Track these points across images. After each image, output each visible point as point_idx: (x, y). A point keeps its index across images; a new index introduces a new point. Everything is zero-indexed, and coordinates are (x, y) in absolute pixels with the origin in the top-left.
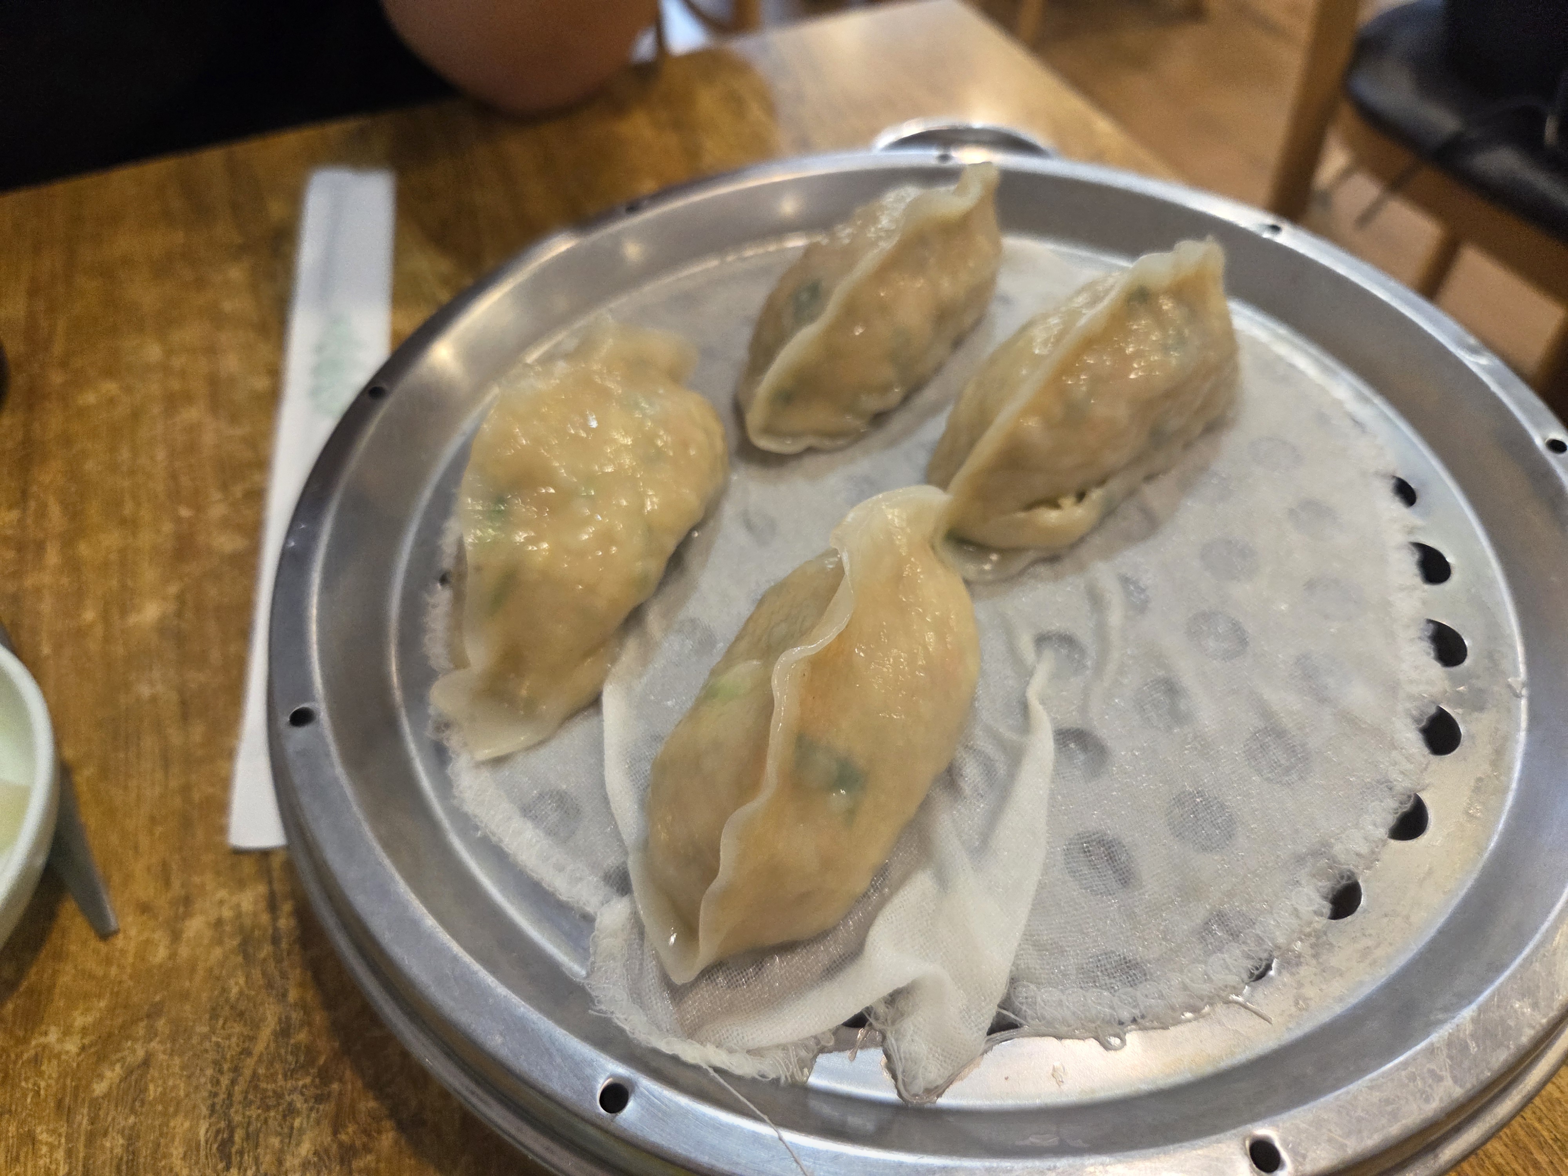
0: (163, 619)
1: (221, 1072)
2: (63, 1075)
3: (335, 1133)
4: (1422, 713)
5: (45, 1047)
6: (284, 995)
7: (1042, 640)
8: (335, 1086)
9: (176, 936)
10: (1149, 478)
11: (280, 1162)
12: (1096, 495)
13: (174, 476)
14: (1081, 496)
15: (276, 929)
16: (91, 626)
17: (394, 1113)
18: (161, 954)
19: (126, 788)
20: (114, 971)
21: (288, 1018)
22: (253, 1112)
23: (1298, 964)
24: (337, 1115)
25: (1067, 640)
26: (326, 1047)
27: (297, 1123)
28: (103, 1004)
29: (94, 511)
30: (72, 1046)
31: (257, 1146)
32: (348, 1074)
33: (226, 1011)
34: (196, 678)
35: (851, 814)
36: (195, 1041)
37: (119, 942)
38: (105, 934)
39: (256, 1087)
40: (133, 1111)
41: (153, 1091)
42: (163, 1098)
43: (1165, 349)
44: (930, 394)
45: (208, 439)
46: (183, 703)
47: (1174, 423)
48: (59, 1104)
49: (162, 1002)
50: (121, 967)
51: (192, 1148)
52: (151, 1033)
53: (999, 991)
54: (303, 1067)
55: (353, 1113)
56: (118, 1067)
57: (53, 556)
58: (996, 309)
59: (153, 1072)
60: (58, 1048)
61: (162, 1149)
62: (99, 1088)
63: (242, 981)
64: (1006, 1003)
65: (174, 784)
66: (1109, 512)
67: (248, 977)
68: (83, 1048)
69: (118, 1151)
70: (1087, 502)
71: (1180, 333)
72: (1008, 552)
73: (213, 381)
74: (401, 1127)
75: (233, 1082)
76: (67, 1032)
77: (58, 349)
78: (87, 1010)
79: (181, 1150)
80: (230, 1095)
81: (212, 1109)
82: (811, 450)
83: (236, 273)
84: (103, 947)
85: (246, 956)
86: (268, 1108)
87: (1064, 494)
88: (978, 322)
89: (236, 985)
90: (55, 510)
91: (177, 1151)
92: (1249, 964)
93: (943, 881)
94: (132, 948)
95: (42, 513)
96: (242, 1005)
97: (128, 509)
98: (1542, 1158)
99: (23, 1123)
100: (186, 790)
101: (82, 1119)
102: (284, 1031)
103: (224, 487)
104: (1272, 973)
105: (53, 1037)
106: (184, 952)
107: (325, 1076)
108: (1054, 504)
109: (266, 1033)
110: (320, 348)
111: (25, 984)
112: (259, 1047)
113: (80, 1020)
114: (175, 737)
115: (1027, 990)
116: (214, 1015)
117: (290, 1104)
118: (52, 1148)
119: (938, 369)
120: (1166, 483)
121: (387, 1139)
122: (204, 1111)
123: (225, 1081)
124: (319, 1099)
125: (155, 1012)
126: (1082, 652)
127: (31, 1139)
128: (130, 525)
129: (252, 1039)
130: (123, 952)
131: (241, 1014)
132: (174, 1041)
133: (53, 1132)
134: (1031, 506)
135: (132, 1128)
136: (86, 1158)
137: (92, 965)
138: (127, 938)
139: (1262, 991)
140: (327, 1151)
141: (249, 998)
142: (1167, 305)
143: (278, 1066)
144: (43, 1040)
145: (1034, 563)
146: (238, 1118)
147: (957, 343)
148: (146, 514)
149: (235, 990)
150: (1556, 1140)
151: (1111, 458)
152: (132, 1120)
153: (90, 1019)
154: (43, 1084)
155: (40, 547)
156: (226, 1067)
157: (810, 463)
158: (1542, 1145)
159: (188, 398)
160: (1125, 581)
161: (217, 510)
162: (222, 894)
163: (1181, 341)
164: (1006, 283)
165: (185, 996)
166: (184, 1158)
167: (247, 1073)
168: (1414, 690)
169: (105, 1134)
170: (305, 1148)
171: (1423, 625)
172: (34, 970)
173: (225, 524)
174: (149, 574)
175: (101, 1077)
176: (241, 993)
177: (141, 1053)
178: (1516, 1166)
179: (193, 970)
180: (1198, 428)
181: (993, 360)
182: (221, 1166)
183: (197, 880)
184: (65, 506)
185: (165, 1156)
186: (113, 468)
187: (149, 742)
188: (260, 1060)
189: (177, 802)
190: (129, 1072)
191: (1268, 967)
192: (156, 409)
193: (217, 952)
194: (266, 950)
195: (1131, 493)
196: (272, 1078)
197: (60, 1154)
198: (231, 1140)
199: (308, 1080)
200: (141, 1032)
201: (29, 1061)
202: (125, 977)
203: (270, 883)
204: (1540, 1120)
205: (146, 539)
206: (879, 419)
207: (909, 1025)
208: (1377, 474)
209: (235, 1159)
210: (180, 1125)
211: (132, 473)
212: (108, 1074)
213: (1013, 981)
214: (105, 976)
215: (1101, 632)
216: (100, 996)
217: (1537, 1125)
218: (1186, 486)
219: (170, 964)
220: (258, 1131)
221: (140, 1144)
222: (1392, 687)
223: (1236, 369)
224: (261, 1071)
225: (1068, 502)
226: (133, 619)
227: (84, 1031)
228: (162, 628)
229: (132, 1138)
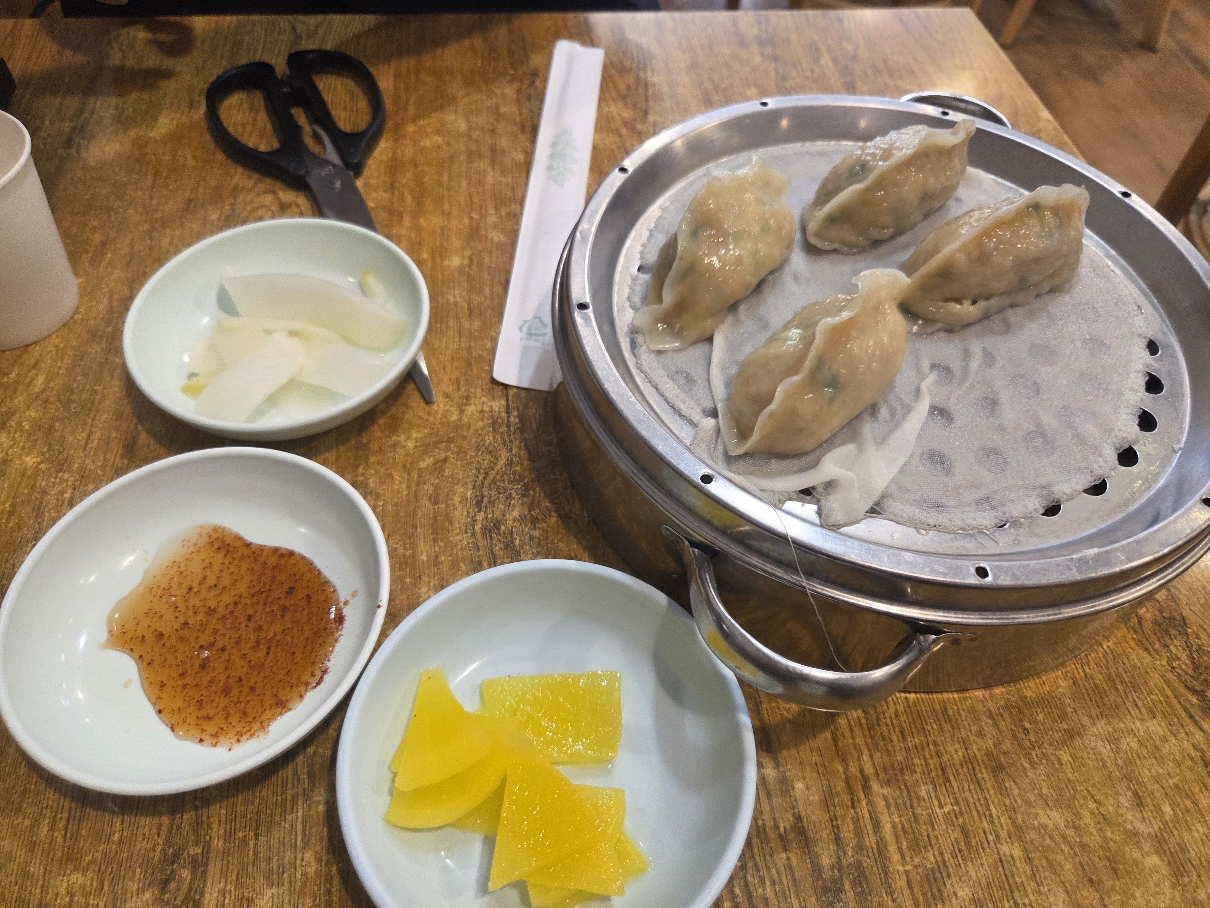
0: (462, 266)
1: (479, 473)
2: (407, 455)
3: (530, 511)
4: (1121, 446)
5: (398, 442)
6: (511, 450)
7: (933, 366)
8: (531, 492)
9: (462, 412)
10: (1012, 306)
11: (504, 516)
12: (982, 304)
13: (470, 196)
14: (974, 302)
15: (509, 421)
16: (426, 260)
17: (557, 510)
18: (454, 417)
19: (440, 341)
20: (431, 419)
21: (512, 460)
22: (493, 493)
23: (1020, 527)
24: (531, 504)
25: (947, 369)
26: (528, 477)
27: (513, 502)
28: (426, 431)
29: (428, 204)
30: (411, 444)
31: (494, 506)
32: (537, 489)
33: (483, 448)
34: (477, 299)
35: (832, 400)
36: (468, 457)
37: (435, 407)
38: (428, 401)
39: (495, 483)
40: (437, 478)
41: (447, 472)
42: (452, 476)
43: (1040, 237)
44: (904, 239)
45: (489, 179)
46: (470, 309)
47: (1034, 279)
48: (404, 466)
49: (454, 437)
50: (435, 418)
51: (464, 500)
52: (448, 449)
53: (875, 499)
54: (518, 482)
55: (539, 505)
56: (432, 459)
57: (407, 221)
58: (951, 203)
59: (448, 465)
60: (404, 443)
61: (450, 497)
62: (423, 465)
63: (491, 438)
64: (877, 504)
65: (463, 345)
66: (985, 316)
67: (494, 437)
68: (416, 447)
69: (430, 491)
70: (977, 305)
71: (1050, 231)
72: (928, 321)
73: (494, 150)
74: (560, 516)
75: (485, 478)
76: (409, 438)
77: (411, 112)
78: (419, 432)
79: (459, 499)
80: (483, 483)
81: (474, 487)
82: (835, 251)
83: (510, 91)
84: (427, 408)
85: (494, 429)
86: (500, 493)
87: (966, 298)
88: (941, 207)
89: (489, 439)
90: (408, 199)
91: (457, 499)
92: (998, 521)
93: (861, 449)
94: (440, 412)
95: (402, 197)
96: (491, 448)
97: (446, 206)
98: (1120, 688)
99: (388, 469)
100: (470, 348)
101: (415, 475)
102: (510, 464)
103: (496, 208)
104: (1006, 527)
105: (402, 438)
106: (465, 419)
107: (527, 487)
108: (959, 301)
109: (502, 462)
110: (554, 145)
111: (389, 414)
112: (498, 468)
113: (415, 435)
114: (466, 325)
115: (888, 502)
116: (478, 449)
117: (510, 494)
118: (401, 483)
119: (914, 226)
120: (1020, 311)
121: (553, 520)
122: (471, 486)
123: (481, 477)
124: (524, 496)
125: (450, 441)
126: (953, 377)
127: (390, 476)
128: (448, 215)
129: (495, 464)
130: (436, 412)
131: (490, 452)
132: (458, 455)
133: (401, 476)
134: (947, 300)
135: (438, 484)
136: (416, 491)
137: (421, 413)
138: (438, 406)
139: (998, 532)
140: (525, 516)
141: (494, 447)
142: (1048, 214)
143: (505, 477)
144: (397, 438)
145: (939, 330)
146: (485, 493)
147: (926, 216)
148: (455, 213)
149: (488, 441)
150: (1131, 682)
151: (997, 286)
152: (437, 481)
153: (420, 435)
154: (397, 456)
155: (401, 215)
156: (481, 471)
157: (834, 256)
158: (1122, 683)
159: (480, 156)
160: (985, 350)
161: (492, 219)
162: (484, 399)
163: (1051, 235)
164: (961, 192)
165: (465, 438)
166: (460, 502)
167: (492, 476)
168: (1120, 434)
169: (425, 483)
170: (516, 513)
171: (1137, 409)
172: (394, 408)
173: (495, 226)
174: (456, 243)
175: (424, 460)
176: (491, 443)
177: (443, 456)
178: (1106, 687)
179: (469, 427)
180: (1046, 287)
181: (948, 224)
182: (476, 510)
183: (472, 390)
184: (414, 198)
185: (452, 499)
186: (440, 184)
187: (452, 323)
188: (497, 473)
189: (465, 353)
190: (437, 462)
191: (1005, 525)
192: (462, 158)
193: (480, 424)
194: (504, 428)
195: (1000, 311)
196: (503, 481)
197: (404, 486)
198: (482, 500)
199: (519, 487)
200: (443, 447)
201: (391, 445)
202: (437, 423)
203: (507, 400)
204: (1126, 672)
205: (454, 224)
206: (876, 243)
207: (832, 498)
208: (1140, 335)
209: (483, 509)
210: (459, 489)
211: (449, 189)
212: (427, 460)
213: (883, 497)
214: (427, 420)
215: (966, 370)
216: (425, 427)
217: (1124, 675)
218: (1031, 315)
219: (458, 423)
220: (494, 501)
221: (440, 491)
222: (1109, 431)
223: (1077, 261)
224: (498, 477)
225: (967, 303)
226: (446, 263)
227: (417, 440)
228: (461, 270)
229: (437, 488)
